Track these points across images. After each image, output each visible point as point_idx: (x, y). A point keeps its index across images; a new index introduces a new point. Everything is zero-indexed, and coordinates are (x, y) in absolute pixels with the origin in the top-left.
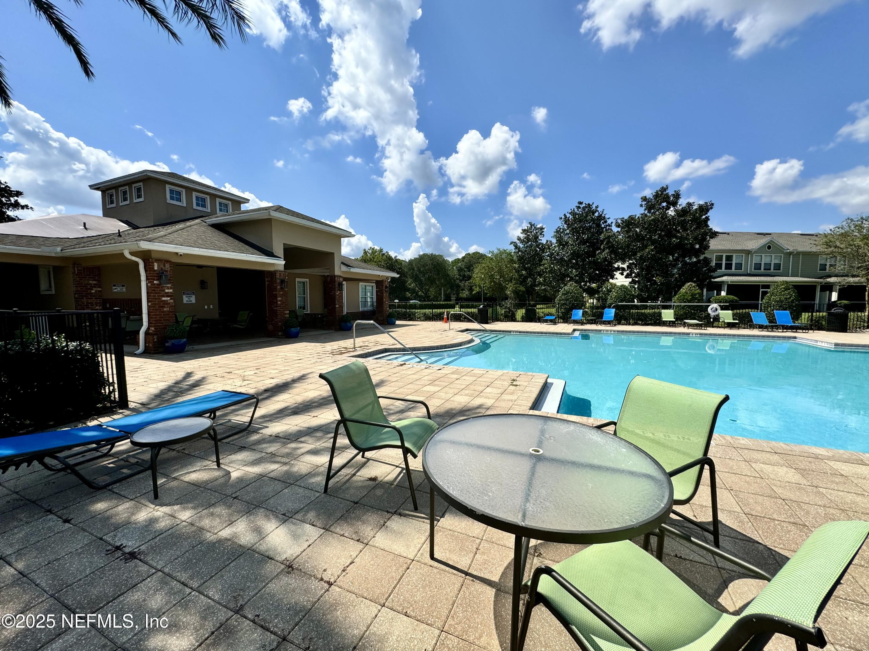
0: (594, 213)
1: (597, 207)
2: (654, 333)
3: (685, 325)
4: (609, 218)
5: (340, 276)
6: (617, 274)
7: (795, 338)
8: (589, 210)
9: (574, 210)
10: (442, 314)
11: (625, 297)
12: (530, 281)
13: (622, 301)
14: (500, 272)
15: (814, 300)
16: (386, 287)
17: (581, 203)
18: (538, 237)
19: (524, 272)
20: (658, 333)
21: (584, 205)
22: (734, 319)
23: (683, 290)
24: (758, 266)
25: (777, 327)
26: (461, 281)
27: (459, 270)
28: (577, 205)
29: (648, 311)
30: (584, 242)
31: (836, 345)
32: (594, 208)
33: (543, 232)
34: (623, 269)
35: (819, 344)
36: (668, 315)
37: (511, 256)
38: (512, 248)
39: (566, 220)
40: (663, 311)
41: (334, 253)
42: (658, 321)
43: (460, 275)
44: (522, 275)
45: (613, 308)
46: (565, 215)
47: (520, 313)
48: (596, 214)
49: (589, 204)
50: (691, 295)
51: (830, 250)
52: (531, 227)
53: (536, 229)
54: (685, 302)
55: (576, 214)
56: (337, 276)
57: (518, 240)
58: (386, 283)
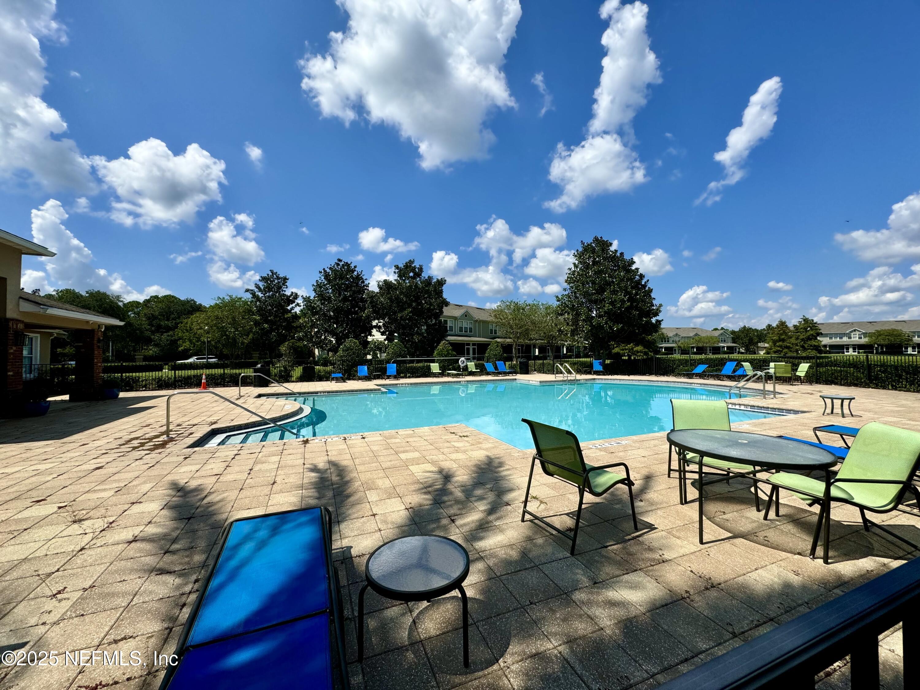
0: (353, 271)
1: (355, 267)
2: (426, 383)
3: (449, 375)
4: (366, 279)
5: (17, 321)
6: (374, 331)
7: (516, 379)
8: (348, 268)
9: (334, 266)
10: (199, 377)
11: (400, 353)
12: (275, 336)
13: (397, 357)
14: (234, 323)
15: (531, 353)
16: (99, 341)
17: (340, 260)
18: (281, 287)
19: (266, 326)
20: (429, 383)
21: (343, 263)
22: (476, 369)
23: (440, 347)
24: (461, 329)
25: (500, 373)
26: (153, 333)
27: (149, 318)
28: (337, 261)
29: (415, 365)
30: (345, 299)
31: (540, 382)
32: (353, 267)
33: (286, 282)
34: (379, 327)
35: (531, 382)
36: (435, 367)
37: (248, 305)
38: (249, 296)
39: (327, 276)
40: (431, 364)
41: (5, 279)
42: (427, 373)
43: (151, 324)
44: (264, 328)
45: (393, 363)
46: (324, 269)
47: (298, 371)
48: (355, 273)
49: (347, 263)
50: (447, 351)
51: (497, 320)
52: (273, 275)
53: (278, 278)
54: (443, 357)
55: (335, 270)
56: (13, 320)
57: (257, 288)
58: (100, 334)
